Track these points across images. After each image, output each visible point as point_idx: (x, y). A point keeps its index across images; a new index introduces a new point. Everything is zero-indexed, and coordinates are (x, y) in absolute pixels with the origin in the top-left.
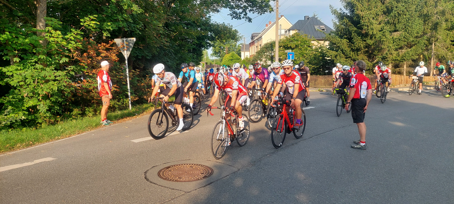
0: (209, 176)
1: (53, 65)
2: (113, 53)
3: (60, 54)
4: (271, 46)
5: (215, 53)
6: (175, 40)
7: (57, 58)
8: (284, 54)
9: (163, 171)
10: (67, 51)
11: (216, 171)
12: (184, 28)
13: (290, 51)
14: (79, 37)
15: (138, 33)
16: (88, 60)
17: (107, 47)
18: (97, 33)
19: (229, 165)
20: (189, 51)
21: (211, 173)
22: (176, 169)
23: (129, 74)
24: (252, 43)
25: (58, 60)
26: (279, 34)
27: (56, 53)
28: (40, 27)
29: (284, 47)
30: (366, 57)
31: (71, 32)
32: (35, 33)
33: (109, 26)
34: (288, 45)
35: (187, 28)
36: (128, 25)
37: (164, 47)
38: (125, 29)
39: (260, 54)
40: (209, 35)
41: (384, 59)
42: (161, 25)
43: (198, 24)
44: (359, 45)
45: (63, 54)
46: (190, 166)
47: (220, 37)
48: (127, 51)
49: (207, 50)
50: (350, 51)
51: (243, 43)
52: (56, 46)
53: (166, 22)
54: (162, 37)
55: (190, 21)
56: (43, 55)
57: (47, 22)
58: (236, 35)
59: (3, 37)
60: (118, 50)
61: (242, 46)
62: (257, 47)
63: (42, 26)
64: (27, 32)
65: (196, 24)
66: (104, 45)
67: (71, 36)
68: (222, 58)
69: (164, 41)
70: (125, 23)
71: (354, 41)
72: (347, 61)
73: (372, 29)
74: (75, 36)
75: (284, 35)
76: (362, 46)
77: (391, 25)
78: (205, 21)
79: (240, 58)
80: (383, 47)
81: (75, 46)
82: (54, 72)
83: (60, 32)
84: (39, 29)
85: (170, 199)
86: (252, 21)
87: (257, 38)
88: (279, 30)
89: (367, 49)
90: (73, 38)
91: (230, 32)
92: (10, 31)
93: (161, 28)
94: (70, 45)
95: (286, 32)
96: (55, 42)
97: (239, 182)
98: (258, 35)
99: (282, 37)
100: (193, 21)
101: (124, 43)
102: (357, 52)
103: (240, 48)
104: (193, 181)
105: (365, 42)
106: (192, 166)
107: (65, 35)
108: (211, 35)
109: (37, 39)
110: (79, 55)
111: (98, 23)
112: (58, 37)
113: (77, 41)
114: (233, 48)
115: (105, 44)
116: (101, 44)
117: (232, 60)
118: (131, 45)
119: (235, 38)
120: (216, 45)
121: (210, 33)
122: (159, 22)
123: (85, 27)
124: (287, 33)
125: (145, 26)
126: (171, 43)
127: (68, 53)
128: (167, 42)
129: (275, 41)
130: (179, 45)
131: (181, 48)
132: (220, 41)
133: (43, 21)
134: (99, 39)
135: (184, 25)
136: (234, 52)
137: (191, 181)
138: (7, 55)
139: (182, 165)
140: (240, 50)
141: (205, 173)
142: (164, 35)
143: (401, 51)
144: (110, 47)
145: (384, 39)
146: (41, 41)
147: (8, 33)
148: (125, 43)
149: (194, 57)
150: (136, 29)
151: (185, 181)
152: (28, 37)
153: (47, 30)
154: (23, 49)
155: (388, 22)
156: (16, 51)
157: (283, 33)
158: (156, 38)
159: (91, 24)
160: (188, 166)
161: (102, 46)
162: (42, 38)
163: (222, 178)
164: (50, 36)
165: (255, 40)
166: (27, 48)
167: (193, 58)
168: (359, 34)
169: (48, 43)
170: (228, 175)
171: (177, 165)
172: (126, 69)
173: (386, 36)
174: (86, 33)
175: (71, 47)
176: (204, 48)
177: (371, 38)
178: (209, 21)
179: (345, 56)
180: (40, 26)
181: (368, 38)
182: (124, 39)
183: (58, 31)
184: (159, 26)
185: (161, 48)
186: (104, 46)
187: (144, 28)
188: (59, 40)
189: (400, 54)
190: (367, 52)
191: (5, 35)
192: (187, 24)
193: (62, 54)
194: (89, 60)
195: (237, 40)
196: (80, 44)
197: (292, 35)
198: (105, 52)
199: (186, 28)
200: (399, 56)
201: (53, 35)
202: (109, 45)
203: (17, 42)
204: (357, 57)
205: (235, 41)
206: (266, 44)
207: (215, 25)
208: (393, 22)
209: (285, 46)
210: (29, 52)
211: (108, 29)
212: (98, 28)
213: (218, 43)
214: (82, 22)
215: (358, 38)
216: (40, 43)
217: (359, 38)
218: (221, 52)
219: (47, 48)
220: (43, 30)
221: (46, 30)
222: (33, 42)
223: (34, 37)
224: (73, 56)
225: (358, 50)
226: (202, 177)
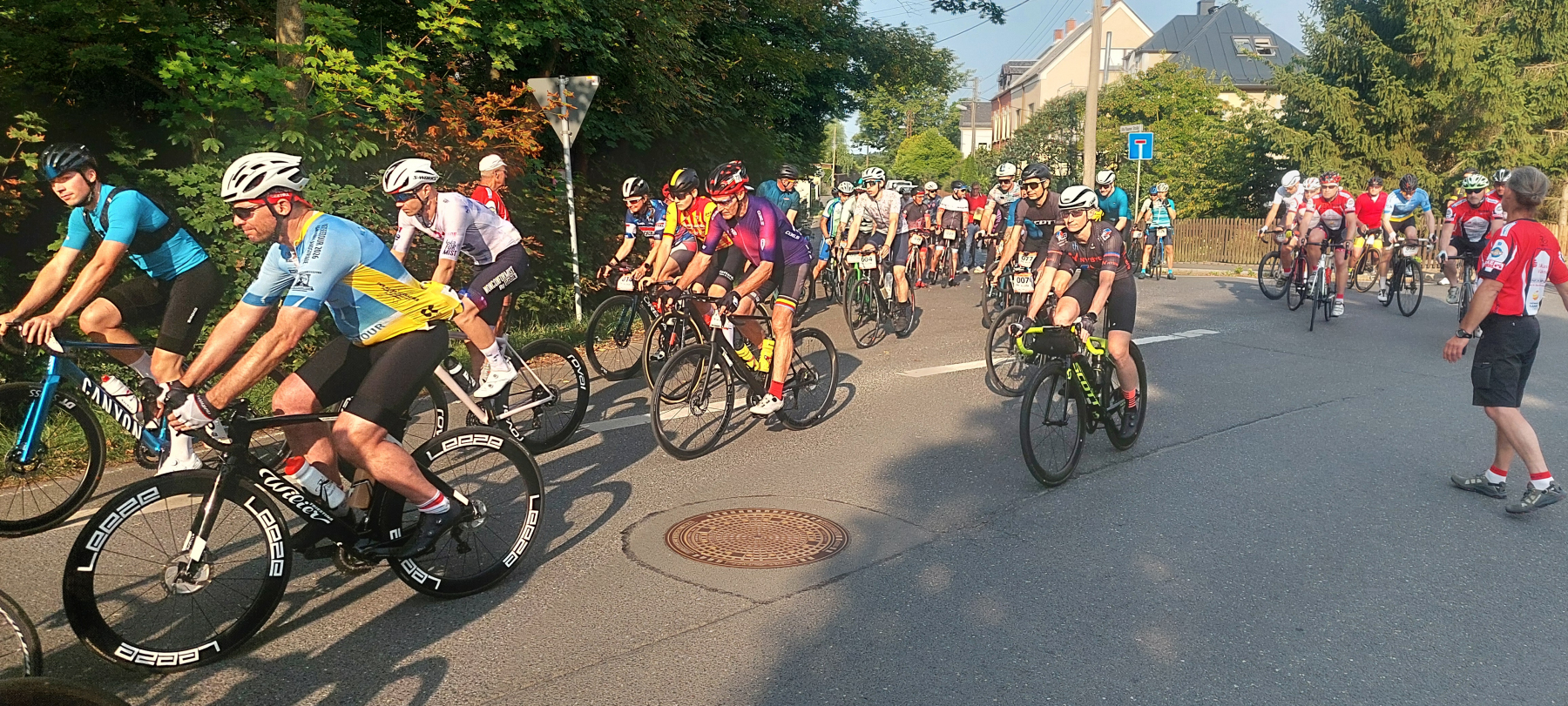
0: (835, 553)
1: (327, 167)
2: (522, 126)
3: (349, 127)
4: (1069, 110)
5: (870, 133)
6: (732, 86)
7: (340, 140)
8: (1115, 140)
9: (682, 527)
10: (374, 120)
11: (858, 538)
12: (763, 42)
13: (1138, 128)
14: (412, 70)
15: (609, 58)
16: (442, 151)
17: (504, 105)
18: (471, 59)
19: (905, 521)
20: (779, 124)
21: (842, 542)
22: (726, 523)
23: (575, 202)
24: (1003, 99)
25: (345, 149)
26: (1102, 67)
27: (337, 123)
28: (288, 35)
29: (1117, 113)
30: (1421, 154)
31: (387, 52)
32: (270, 56)
33: (512, 33)
34: (1130, 106)
35: (775, 43)
36: (573, 31)
37: (695, 110)
38: (563, 44)
39: (1029, 135)
40: (851, 70)
41: (1490, 161)
42: (686, 31)
43: (813, 29)
44: (1397, 111)
45: (361, 128)
46: (772, 515)
47: (889, 79)
48: (568, 120)
49: (842, 122)
50: (1362, 132)
51: (971, 97)
52: (337, 100)
53: (704, 23)
54: (689, 73)
55: (786, 17)
56: (294, 130)
57: (311, 19)
58: (944, 68)
59: (171, 67)
60: (539, 116)
61: (965, 108)
62: (1018, 111)
63: (294, 31)
64: (246, 53)
65: (806, 28)
66: (492, 100)
67: (387, 66)
68: (892, 150)
69: (692, 87)
70: (565, 25)
71: (1379, 93)
72: (1348, 166)
73: (1450, 52)
74: (401, 67)
75: (1120, 69)
76: (1408, 112)
77: (1524, 36)
78: (838, 16)
79: (955, 150)
80: (1486, 116)
81: (399, 100)
82: (332, 190)
83: (351, 53)
84: (284, 42)
85: (705, 623)
86: (1003, 17)
87: (1020, 79)
88: (1103, 52)
89: (1425, 125)
90: (394, 73)
91: (923, 59)
92: (192, 47)
93: (684, 42)
94: (383, 97)
95: (1127, 59)
96: (334, 85)
97: (935, 578)
98: (1025, 70)
99: (1113, 78)
100: (796, 19)
101: (559, 93)
102: (1387, 137)
103: (956, 114)
104: (781, 566)
105: (1418, 100)
106: (780, 516)
107: (369, 65)
108: (857, 69)
109: (277, 75)
110: (413, 134)
111: (475, 24)
112: (345, 72)
113: (406, 83)
114: (931, 114)
115: (497, 97)
116: (484, 96)
117: (927, 157)
118: (583, 99)
119: (940, 78)
120: (872, 102)
121: (852, 61)
122: (679, 20)
123: (433, 37)
124: (1132, 61)
125: (630, 34)
126: (718, 96)
127: (375, 124)
128: (703, 90)
129: (1083, 90)
130: (744, 104)
131: (750, 113)
132: (887, 90)
133: (296, 14)
134: (478, 80)
135: (764, 33)
136: (934, 130)
137: (774, 567)
138: (182, 128)
139: (746, 511)
140: (957, 124)
141: (820, 543)
142: (694, 66)
143: (1555, 134)
144: (514, 108)
145: (1493, 91)
146: (290, 84)
147: (184, 55)
148: (564, 92)
149: (795, 144)
150: (601, 46)
151: (753, 566)
152: (250, 68)
153: (310, 46)
154: (232, 108)
155: (1512, 27)
156: (209, 115)
157: (1116, 64)
158: (668, 78)
159: (453, 28)
160: (767, 517)
161: (489, 103)
162: (295, 72)
163: (880, 561)
164: (318, 66)
165: (1012, 86)
166: (246, 107)
167: (793, 150)
168: (1398, 70)
169: (311, 89)
170: (899, 555)
171: (729, 513)
172: (566, 183)
173: (1502, 79)
174: (436, 58)
175: (387, 105)
176: (831, 115)
177: (1443, 85)
178: (850, 17)
179: (1341, 149)
180: (288, 32)
181: (1432, 83)
182: (561, 80)
183: (345, 50)
184: (677, 37)
185: (683, 112)
186: (495, 104)
187: (629, 43)
188: (349, 80)
189: (1553, 145)
190: (1424, 135)
191: (177, 62)
192: (774, 30)
193: (356, 129)
194: (447, 151)
195: (948, 88)
196: (415, 94)
197: (1151, 70)
198: (497, 123)
199: (769, 43)
200: (1545, 152)
201: (328, 63)
202: (510, 100)
203: (214, 86)
204: (1386, 154)
205: (941, 91)
206: (1052, 104)
207: (873, 32)
208: (1530, 26)
209: (1120, 111)
210: (252, 121)
211: (508, 44)
212: (476, 40)
213: (878, 96)
214: (422, 19)
215: (1394, 83)
216: (288, 91)
217: (1397, 83)
218: (890, 128)
219: (310, 107)
220: (296, 46)
221: (307, 45)
222: (266, 86)
223: (269, 68)
224: (392, 134)
225: (1391, 128)
226: (812, 553)
